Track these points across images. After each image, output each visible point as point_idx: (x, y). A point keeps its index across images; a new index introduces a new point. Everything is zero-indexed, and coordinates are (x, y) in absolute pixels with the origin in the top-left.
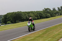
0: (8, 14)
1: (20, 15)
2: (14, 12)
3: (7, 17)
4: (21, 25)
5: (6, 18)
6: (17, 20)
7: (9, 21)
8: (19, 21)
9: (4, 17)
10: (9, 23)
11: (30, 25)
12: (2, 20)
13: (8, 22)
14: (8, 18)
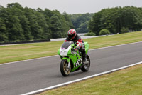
0: (103, 10)
1: (131, 14)
2: (117, 8)
3: (102, 19)
4: (133, 39)
5: (99, 21)
6: (123, 26)
7: (105, 27)
8: (127, 29)
9: (94, 17)
10: (104, 33)
11: (66, 54)
12: (90, 24)
13: (103, 30)
14: (104, 21)
